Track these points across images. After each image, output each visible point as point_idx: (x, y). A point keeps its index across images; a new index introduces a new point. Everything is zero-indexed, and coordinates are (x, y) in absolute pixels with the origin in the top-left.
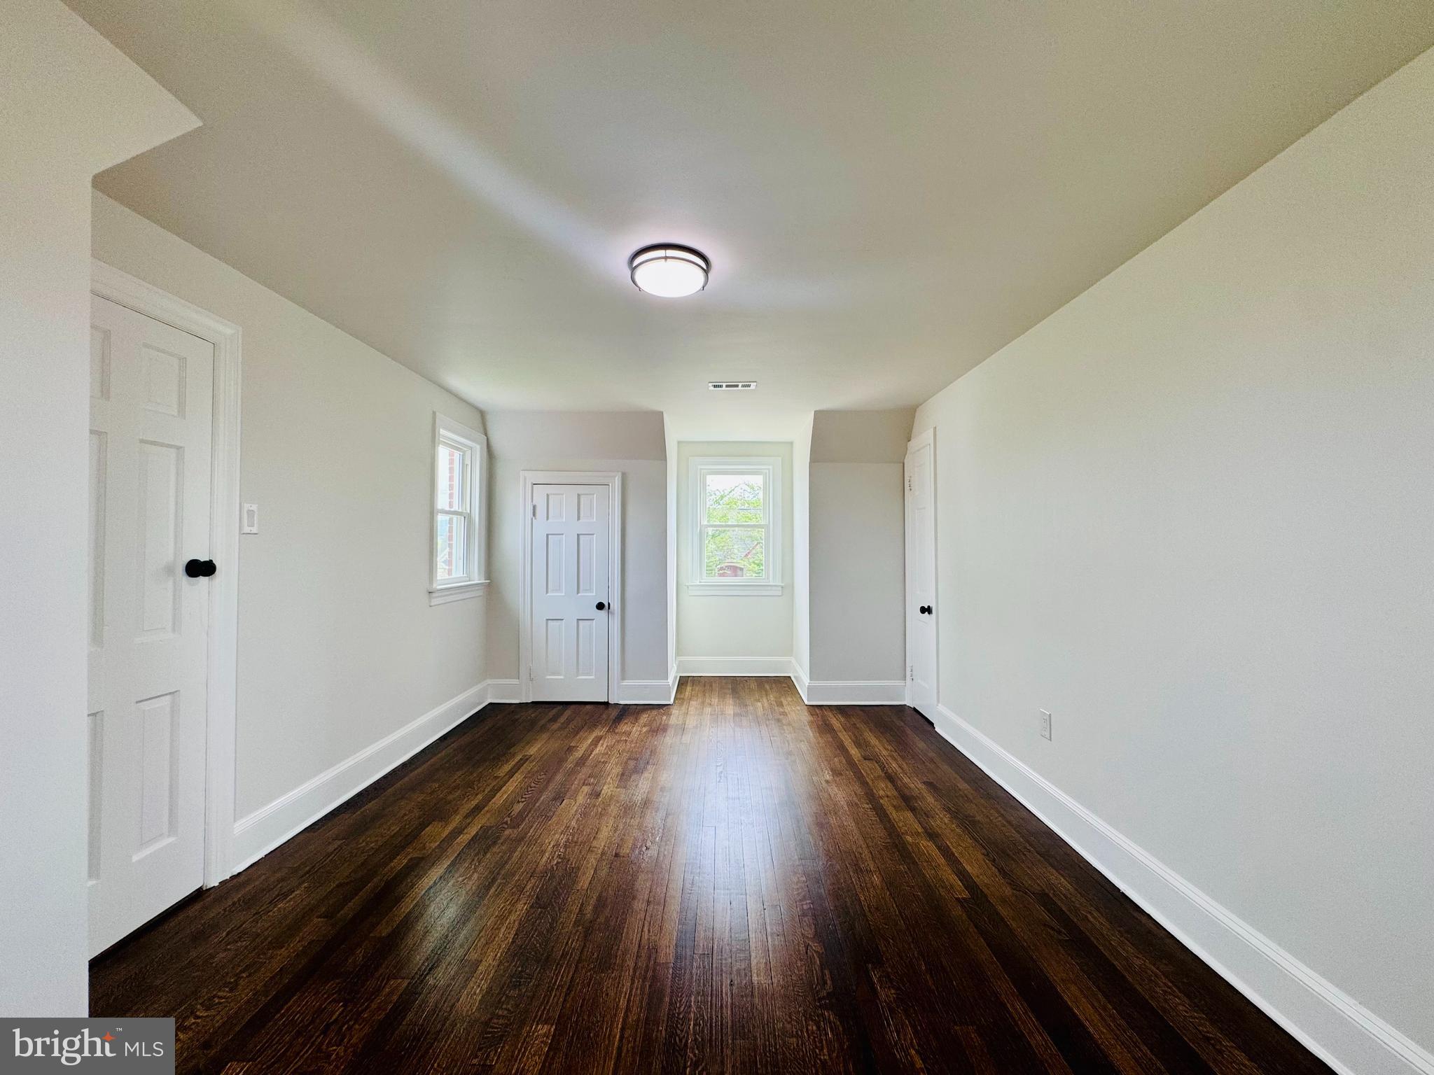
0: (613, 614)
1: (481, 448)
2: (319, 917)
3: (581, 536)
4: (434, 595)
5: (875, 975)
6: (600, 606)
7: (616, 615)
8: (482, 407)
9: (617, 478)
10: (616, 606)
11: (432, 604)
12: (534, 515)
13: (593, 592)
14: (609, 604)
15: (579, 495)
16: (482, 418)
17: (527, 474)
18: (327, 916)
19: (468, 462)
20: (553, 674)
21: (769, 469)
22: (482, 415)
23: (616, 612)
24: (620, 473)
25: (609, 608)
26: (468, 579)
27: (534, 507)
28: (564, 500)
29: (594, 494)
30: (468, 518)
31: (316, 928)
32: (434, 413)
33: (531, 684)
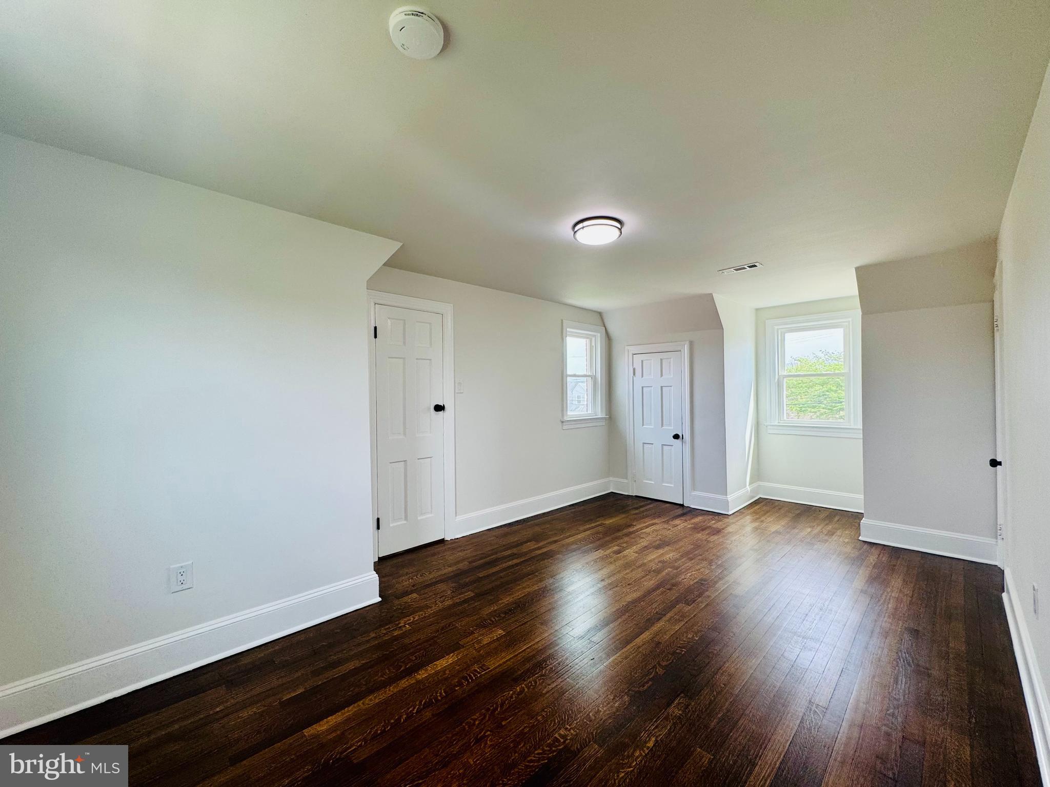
0: (685, 443)
1: (601, 336)
2: (468, 562)
3: (663, 388)
4: (565, 424)
5: (679, 700)
6: (676, 437)
7: (687, 445)
8: (599, 310)
9: (686, 346)
10: (687, 437)
11: (564, 428)
12: (634, 374)
13: (671, 427)
14: (682, 435)
15: (661, 360)
16: (600, 316)
17: (630, 348)
18: (470, 563)
19: (593, 344)
20: (647, 480)
21: (849, 321)
22: (600, 314)
23: (687, 442)
24: (688, 342)
25: (683, 438)
26: (595, 415)
27: (634, 370)
28: (652, 363)
29: (671, 358)
30: (594, 378)
31: (463, 566)
32: (562, 320)
33: (634, 484)
